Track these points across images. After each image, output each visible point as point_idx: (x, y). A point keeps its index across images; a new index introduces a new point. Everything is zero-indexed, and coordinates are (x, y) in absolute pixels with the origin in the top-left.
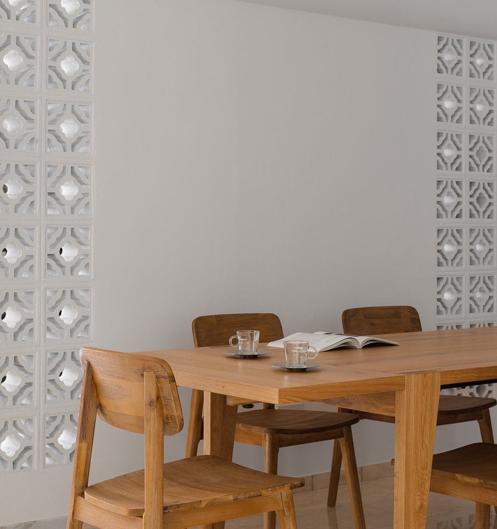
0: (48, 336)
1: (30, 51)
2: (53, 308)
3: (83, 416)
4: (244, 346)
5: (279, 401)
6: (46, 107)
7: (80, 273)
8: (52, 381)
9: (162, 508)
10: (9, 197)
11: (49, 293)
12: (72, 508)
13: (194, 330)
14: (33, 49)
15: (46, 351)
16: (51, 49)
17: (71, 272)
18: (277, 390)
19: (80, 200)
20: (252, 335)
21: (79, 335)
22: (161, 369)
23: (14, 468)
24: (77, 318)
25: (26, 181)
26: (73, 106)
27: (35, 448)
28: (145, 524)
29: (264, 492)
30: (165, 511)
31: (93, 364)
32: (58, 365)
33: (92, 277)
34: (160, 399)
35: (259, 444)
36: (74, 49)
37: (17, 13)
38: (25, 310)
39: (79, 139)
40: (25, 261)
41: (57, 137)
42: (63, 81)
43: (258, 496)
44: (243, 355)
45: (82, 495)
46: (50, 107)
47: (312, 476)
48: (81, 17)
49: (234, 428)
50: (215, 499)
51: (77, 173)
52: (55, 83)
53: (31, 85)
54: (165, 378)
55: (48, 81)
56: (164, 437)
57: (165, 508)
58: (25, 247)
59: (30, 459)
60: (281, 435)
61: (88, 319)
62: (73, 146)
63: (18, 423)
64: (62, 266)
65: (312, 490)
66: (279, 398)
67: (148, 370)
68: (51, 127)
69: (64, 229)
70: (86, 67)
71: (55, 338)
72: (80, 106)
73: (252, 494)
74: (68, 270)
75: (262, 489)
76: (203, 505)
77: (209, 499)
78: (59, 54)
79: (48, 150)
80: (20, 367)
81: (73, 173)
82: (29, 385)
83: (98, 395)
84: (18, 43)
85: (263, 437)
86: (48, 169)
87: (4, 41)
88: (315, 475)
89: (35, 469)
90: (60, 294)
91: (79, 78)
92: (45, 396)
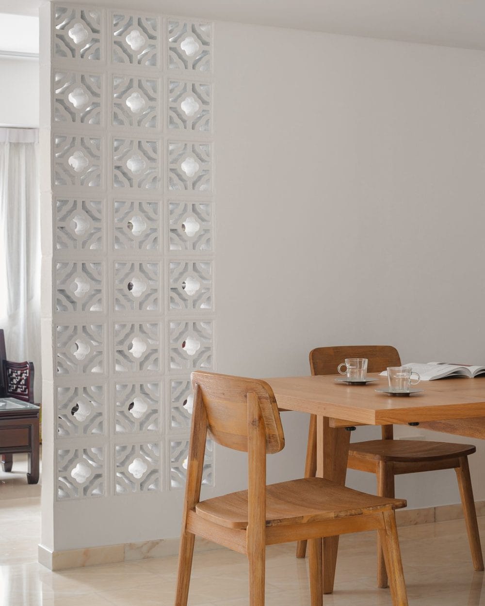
0: (172, 366)
1: (151, 93)
2: (177, 339)
3: (194, 436)
4: (352, 373)
5: (376, 422)
6: (168, 147)
7: (203, 306)
8: (177, 408)
9: (264, 522)
10: (133, 233)
11: (172, 325)
12: (185, 521)
13: (311, 360)
14: (155, 91)
15: (171, 380)
16: (171, 91)
17: (194, 305)
18: (374, 411)
19: (201, 236)
20: (360, 363)
21: (202, 365)
22: (263, 390)
23: (141, 489)
24: (199, 349)
25: (150, 219)
26: (193, 145)
27: (161, 472)
28: (248, 537)
29: (365, 511)
30: (268, 525)
31: (202, 386)
32: (182, 393)
33: (214, 310)
34: (262, 419)
35: (373, 471)
36: (194, 90)
37: (139, 57)
38: (150, 341)
39: (200, 177)
40: (149, 295)
41: (178, 175)
42: (184, 121)
43: (359, 514)
44: (351, 382)
45: (194, 509)
46: (171, 147)
47: (435, 508)
48: (200, 59)
49: (347, 454)
50: (316, 516)
51: (199, 211)
52: (177, 124)
53: (153, 126)
54: (266, 398)
55: (169, 122)
56: (267, 455)
57: (268, 522)
58: (149, 281)
59: (156, 482)
60: (395, 462)
61: (210, 350)
62: (194, 184)
63: (144, 447)
64: (184, 300)
65: (435, 521)
66: (376, 419)
67: (250, 391)
68: (173, 166)
69: (187, 264)
70: (205, 107)
71: (179, 368)
72: (200, 145)
73: (353, 512)
74: (190, 303)
75: (363, 508)
76: (305, 520)
77: (310, 515)
78: (180, 96)
79: (170, 188)
80: (147, 394)
81: (194, 209)
82: (155, 411)
83: (207, 416)
84: (140, 86)
85: (377, 464)
86: (171, 206)
87: (127, 84)
88: (438, 507)
89: (161, 490)
90: (183, 326)
91: (200, 118)
92: (170, 423)
